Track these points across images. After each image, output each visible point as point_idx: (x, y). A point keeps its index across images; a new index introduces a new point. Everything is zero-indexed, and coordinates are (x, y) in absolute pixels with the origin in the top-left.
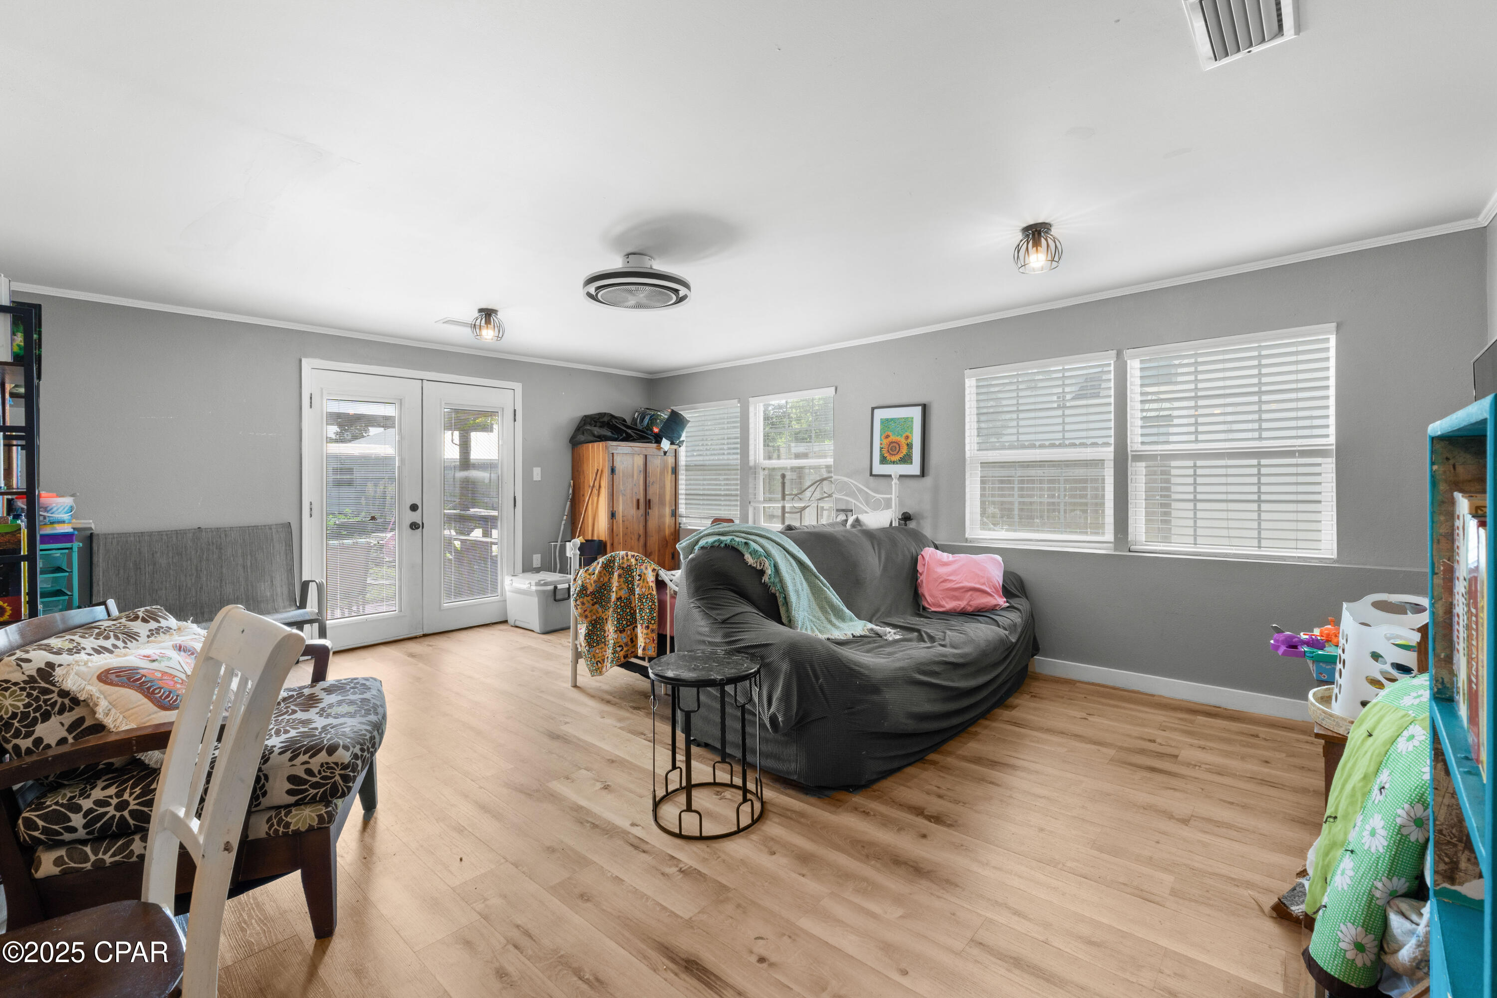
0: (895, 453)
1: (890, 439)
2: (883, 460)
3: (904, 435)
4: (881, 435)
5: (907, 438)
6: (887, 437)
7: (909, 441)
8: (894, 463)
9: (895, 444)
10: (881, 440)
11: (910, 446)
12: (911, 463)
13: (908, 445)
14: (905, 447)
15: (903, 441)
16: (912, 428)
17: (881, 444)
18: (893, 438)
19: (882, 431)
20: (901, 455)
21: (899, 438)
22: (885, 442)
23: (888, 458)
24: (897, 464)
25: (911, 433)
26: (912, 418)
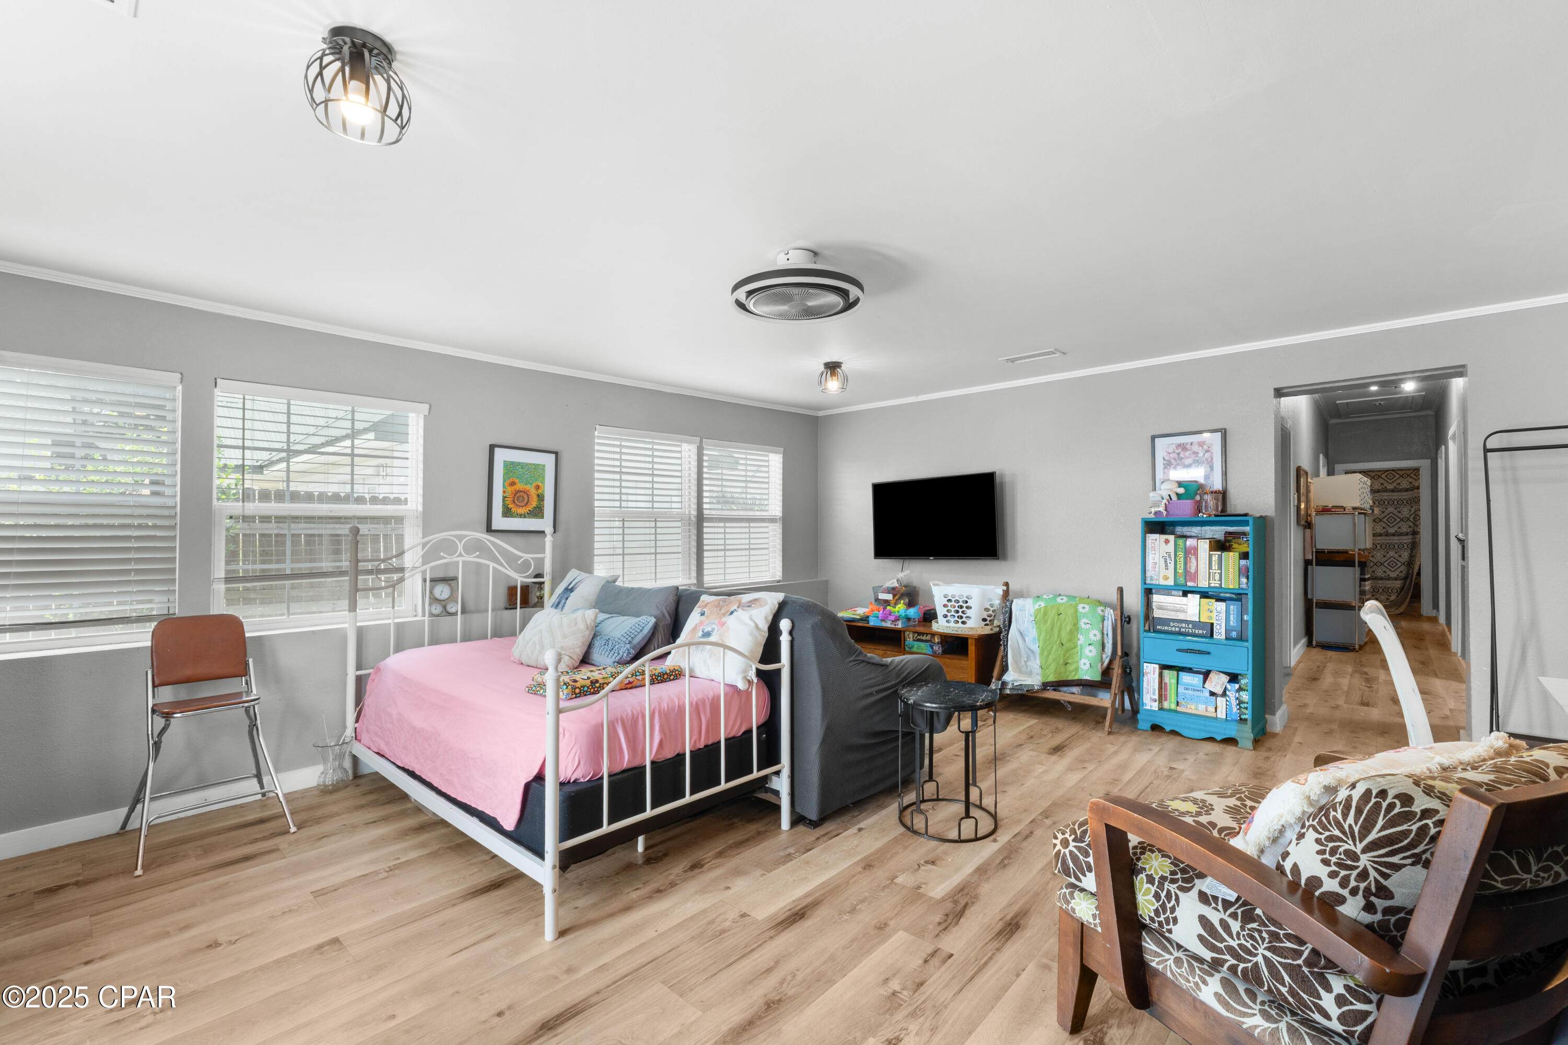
0: (523, 504)
1: (517, 487)
2: (507, 513)
3: (534, 484)
4: (504, 481)
5: (538, 487)
6: (513, 484)
7: (540, 491)
8: (521, 516)
9: (522, 494)
10: (504, 487)
11: (541, 498)
12: (542, 517)
13: (538, 496)
14: (535, 498)
15: (533, 492)
16: (544, 477)
17: (504, 492)
18: (520, 486)
19: (506, 475)
20: (531, 507)
21: (528, 487)
22: (509, 489)
23: (513, 510)
24: (525, 517)
25: (543, 482)
26: (544, 466)
